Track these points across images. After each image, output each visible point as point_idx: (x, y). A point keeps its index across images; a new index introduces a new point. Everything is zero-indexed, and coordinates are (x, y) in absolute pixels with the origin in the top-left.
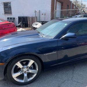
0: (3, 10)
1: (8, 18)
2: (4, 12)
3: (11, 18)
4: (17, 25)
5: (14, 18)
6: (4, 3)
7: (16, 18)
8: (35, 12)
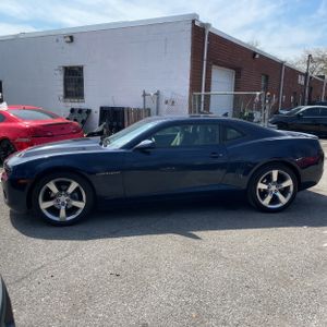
0: (62, 88)
1: (72, 111)
2: (62, 93)
3: (80, 111)
4: (95, 131)
5: (89, 112)
6: (66, 68)
7: (93, 111)
8: (144, 95)
